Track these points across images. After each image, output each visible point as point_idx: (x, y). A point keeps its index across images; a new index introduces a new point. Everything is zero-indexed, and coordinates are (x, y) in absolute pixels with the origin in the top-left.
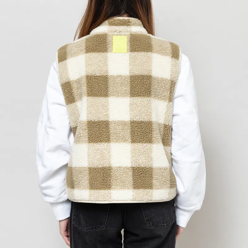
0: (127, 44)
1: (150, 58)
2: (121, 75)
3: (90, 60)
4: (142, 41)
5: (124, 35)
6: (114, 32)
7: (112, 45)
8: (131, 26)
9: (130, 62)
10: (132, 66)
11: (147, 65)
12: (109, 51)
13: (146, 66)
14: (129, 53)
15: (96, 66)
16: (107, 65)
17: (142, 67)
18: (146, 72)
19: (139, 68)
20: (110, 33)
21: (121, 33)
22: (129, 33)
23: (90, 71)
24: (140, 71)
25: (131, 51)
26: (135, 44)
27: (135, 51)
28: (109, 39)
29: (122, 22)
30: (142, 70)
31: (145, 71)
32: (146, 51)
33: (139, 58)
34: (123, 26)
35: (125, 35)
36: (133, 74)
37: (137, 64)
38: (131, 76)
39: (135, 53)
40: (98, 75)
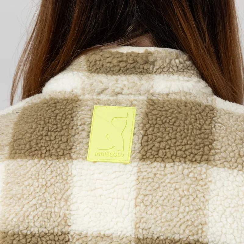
0: (134, 134)
1: (201, 183)
2: (108, 233)
3: (18, 183)
4: (182, 124)
5: (127, 106)
6: (99, 94)
7: (88, 136)
8: (154, 76)
9: (138, 194)
10: (143, 207)
11: (191, 207)
12: (74, 156)
13: (187, 209)
14: (135, 164)
15: (34, 202)
16: (66, 201)
17: (175, 214)
18: (187, 232)
19: (164, 215)
20: (87, 96)
21: (120, 97)
22: (144, 98)
23: (12, 216)
24: (167, 224)
25: (143, 158)
26: (159, 134)
27: (155, 158)
28: (81, 115)
29: (126, 62)
30: (172, 224)
31: (183, 227)
32: (191, 161)
33: (168, 181)
34: (128, 76)
35: (132, 105)
36: (144, 232)
37: (160, 202)
38: (139, 239)
39: (155, 164)
40: (35, 230)
